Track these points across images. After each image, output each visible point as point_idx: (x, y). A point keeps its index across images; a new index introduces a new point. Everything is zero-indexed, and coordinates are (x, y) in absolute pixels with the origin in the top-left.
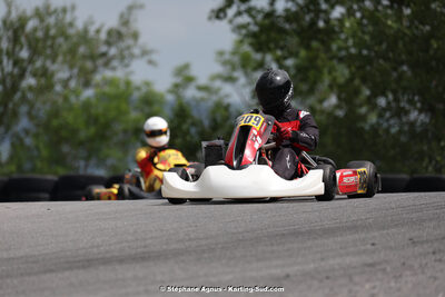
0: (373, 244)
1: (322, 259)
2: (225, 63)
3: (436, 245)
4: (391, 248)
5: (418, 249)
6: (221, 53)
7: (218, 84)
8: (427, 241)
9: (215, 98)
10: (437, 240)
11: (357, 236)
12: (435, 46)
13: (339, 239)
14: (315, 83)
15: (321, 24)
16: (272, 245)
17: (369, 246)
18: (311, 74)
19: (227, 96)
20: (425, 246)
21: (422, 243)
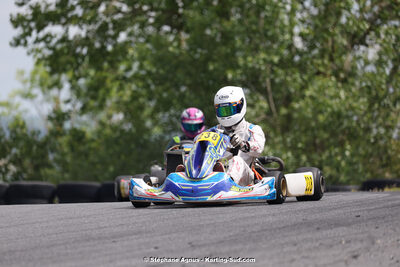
0: (156, 248)
1: (111, 261)
2: (24, 82)
3: (213, 248)
4: (172, 251)
5: (197, 252)
6: (21, 73)
7: (18, 99)
8: (204, 245)
9: (15, 113)
10: (213, 244)
11: (141, 240)
12: (211, 67)
13: (126, 243)
14: (104, 100)
15: (110, 48)
16: (66, 248)
17: (152, 250)
18: (101, 92)
19: (26, 111)
20: (203, 249)
21: (200, 246)
